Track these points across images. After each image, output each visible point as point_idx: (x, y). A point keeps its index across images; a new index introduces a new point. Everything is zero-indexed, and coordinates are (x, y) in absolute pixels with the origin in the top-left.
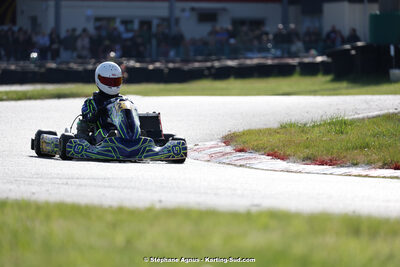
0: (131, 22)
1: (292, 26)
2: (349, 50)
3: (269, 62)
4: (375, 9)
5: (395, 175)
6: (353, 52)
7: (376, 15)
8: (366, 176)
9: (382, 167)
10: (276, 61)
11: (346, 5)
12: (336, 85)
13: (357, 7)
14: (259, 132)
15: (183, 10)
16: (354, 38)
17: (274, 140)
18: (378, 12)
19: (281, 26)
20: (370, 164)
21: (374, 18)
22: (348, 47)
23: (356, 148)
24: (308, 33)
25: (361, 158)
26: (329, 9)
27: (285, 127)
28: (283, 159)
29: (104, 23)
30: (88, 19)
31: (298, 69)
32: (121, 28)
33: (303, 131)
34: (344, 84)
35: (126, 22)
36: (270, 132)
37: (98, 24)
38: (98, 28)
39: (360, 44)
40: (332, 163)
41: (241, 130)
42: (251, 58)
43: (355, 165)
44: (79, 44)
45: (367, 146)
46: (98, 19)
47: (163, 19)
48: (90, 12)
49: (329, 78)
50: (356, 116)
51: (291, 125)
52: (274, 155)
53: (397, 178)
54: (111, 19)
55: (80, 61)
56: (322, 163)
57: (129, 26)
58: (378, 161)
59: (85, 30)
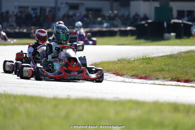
0: (37, 9)
1: (116, 12)
2: (144, 24)
3: (104, 29)
4: (157, 4)
5: (178, 84)
6: (146, 25)
7: (158, 7)
8: (163, 85)
9: (171, 80)
10: (108, 29)
11: (142, 2)
12: (138, 41)
13: (147, 3)
14: (108, 63)
15: (62, 4)
16: (146, 18)
17: (116, 66)
18: (158, 6)
19: (110, 12)
20: (165, 79)
21: (156, 8)
22: (143, 22)
23: (157, 71)
24: (123, 16)
25: (160, 76)
26: (133, 4)
27: (120, 60)
28: (121, 76)
29: (23, 9)
30: (15, 7)
31: (118, 33)
32: (32, 12)
33: (129, 63)
34: (142, 41)
35: (34, 9)
36: (114, 63)
37: (20, 10)
38: (21, 12)
39: (150, 21)
40: (146, 78)
41: (99, 61)
42: (95, 27)
43: (158, 79)
44: (10, 19)
45: (163, 70)
46: (20, 7)
47: (52, 8)
48: (16, 4)
49: (134, 37)
50: (153, 56)
51: (123, 60)
52: (117, 74)
53: (179, 86)
54: (26, 8)
55: (11, 27)
56: (141, 78)
57: (36, 11)
58: (169, 77)
59: (13, 12)
